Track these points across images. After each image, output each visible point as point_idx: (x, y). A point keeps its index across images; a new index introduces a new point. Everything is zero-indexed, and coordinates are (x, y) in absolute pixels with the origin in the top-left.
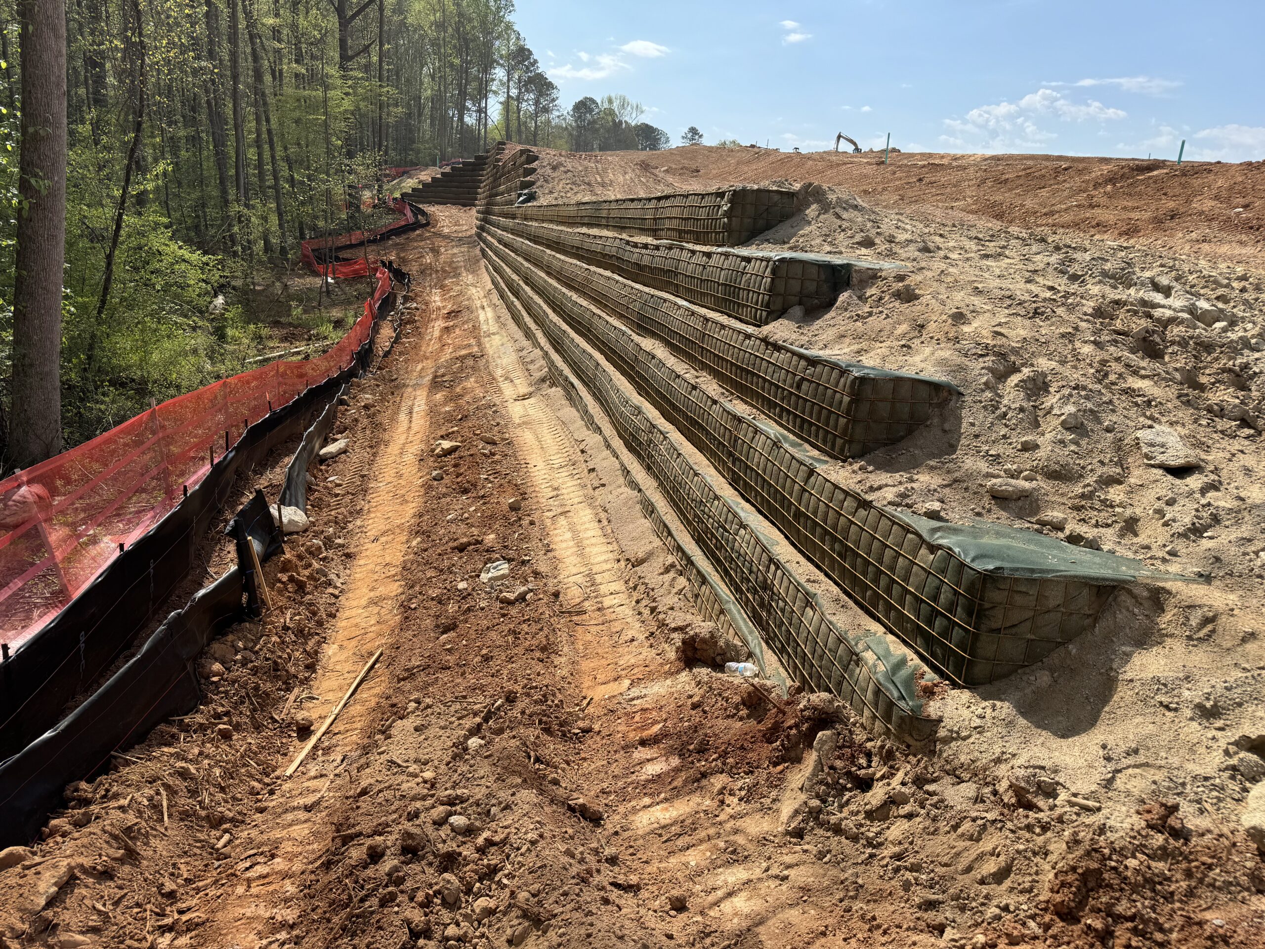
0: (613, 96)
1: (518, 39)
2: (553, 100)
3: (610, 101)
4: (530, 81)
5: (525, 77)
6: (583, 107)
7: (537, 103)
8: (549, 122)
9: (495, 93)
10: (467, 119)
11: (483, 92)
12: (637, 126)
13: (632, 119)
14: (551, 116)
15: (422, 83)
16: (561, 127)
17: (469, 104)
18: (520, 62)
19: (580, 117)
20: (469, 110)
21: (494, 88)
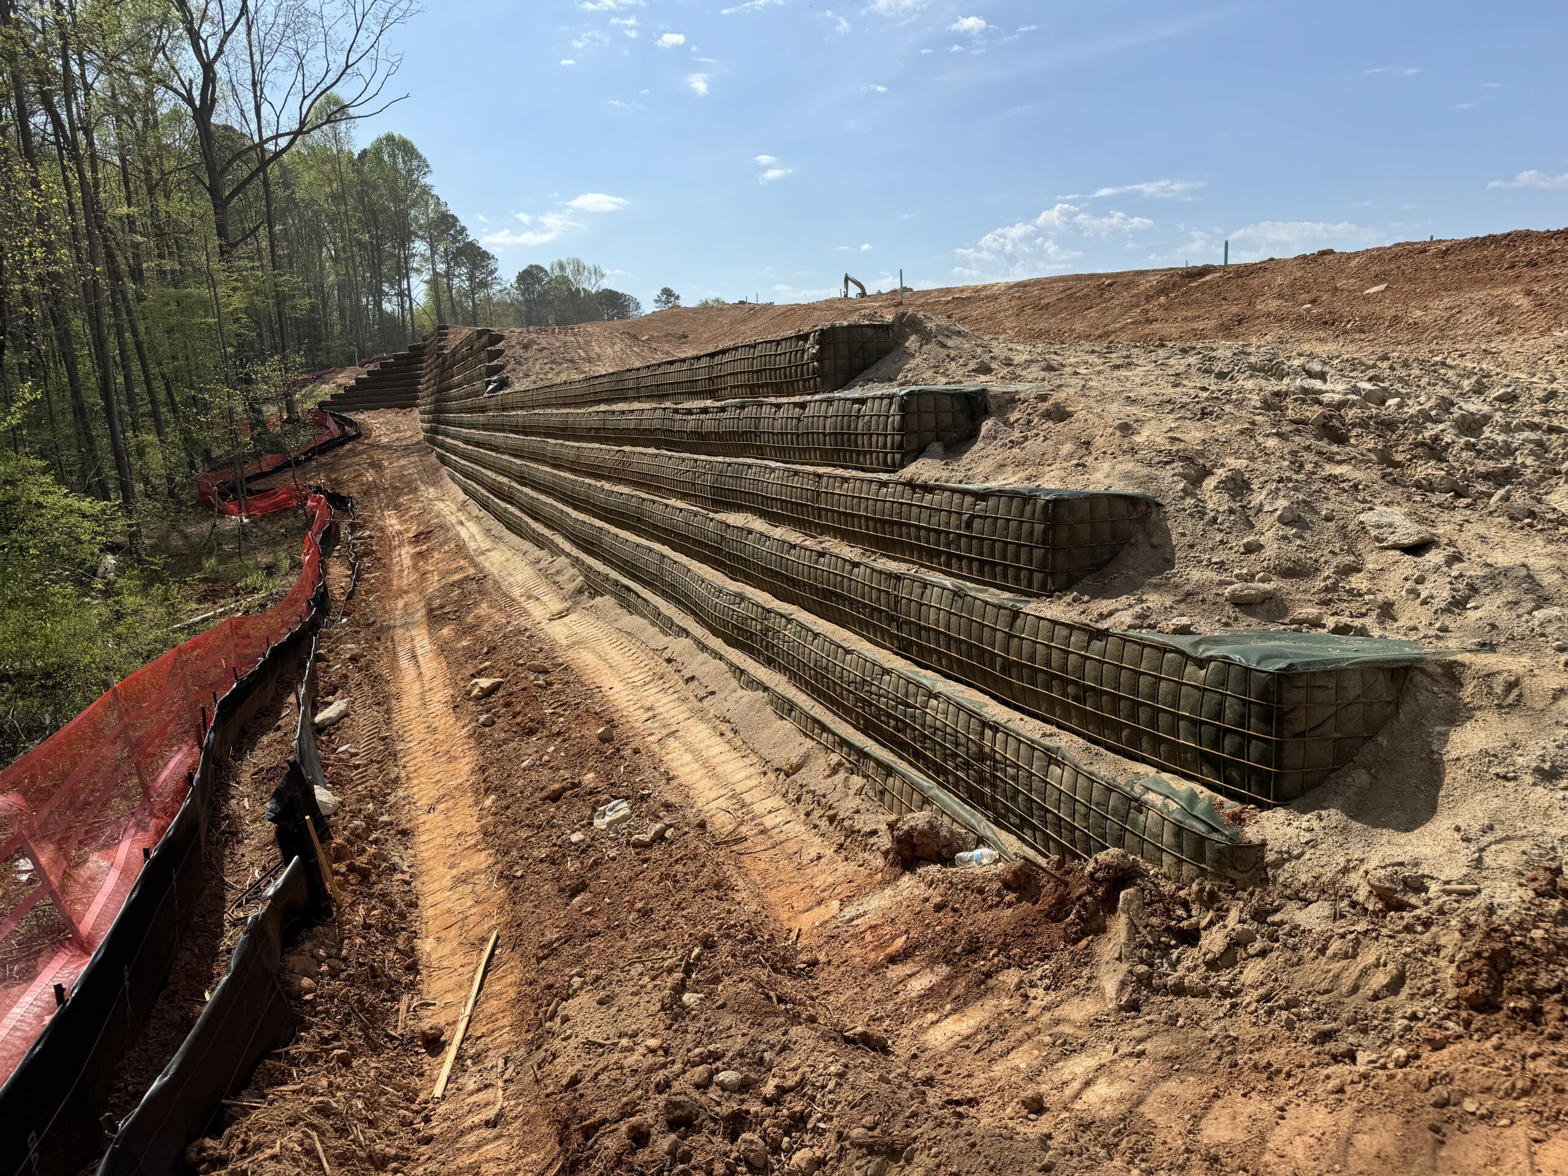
0: (564, 260)
1: (438, 204)
2: (492, 272)
3: (562, 267)
4: (460, 252)
5: (453, 248)
6: (529, 276)
7: (471, 277)
8: (489, 299)
9: (418, 270)
10: (387, 307)
11: (403, 271)
12: (598, 294)
13: (592, 286)
14: (491, 292)
15: (322, 268)
16: (505, 303)
17: (386, 287)
18: (443, 232)
19: (527, 289)
20: (387, 294)
21: (415, 265)
